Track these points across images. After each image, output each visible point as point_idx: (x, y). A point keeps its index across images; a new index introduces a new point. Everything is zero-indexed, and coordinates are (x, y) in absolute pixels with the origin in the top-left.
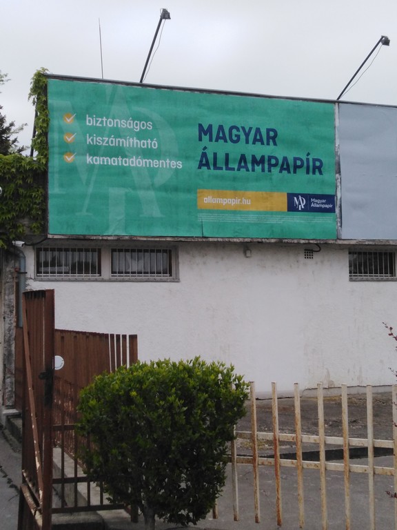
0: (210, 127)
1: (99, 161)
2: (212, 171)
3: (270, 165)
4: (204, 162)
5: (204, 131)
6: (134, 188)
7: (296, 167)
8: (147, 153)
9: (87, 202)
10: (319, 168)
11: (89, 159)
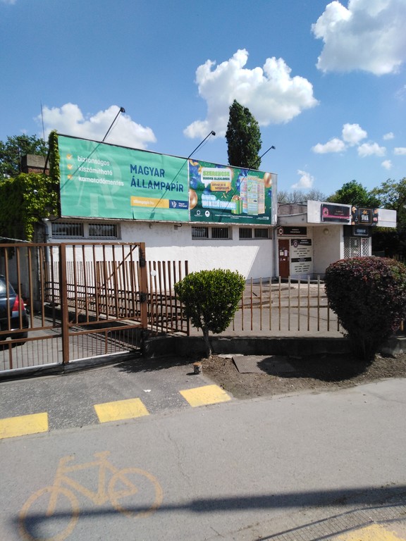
0: (136, 166)
1: (84, 180)
2: (137, 188)
3: (162, 186)
4: (133, 183)
5: (133, 168)
6: (102, 194)
7: (172, 188)
8: (107, 177)
9: (80, 200)
10: (182, 189)
11: (80, 178)
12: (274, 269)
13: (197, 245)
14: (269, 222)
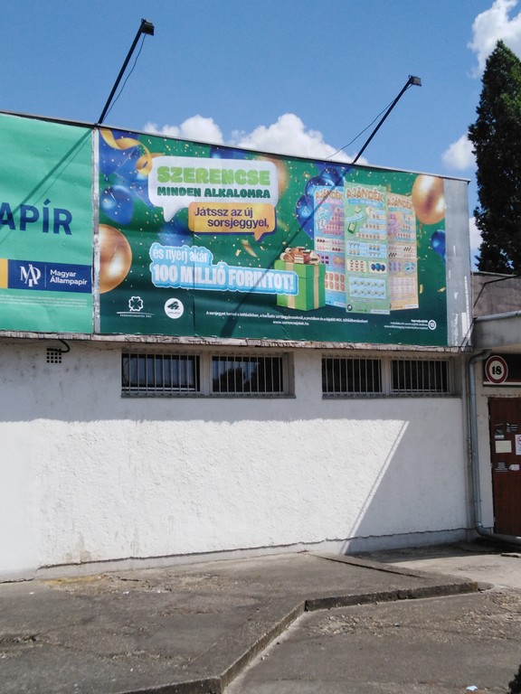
7: (25, 221)
10: (67, 225)
12: (473, 500)
13: (140, 417)
14: (440, 336)
